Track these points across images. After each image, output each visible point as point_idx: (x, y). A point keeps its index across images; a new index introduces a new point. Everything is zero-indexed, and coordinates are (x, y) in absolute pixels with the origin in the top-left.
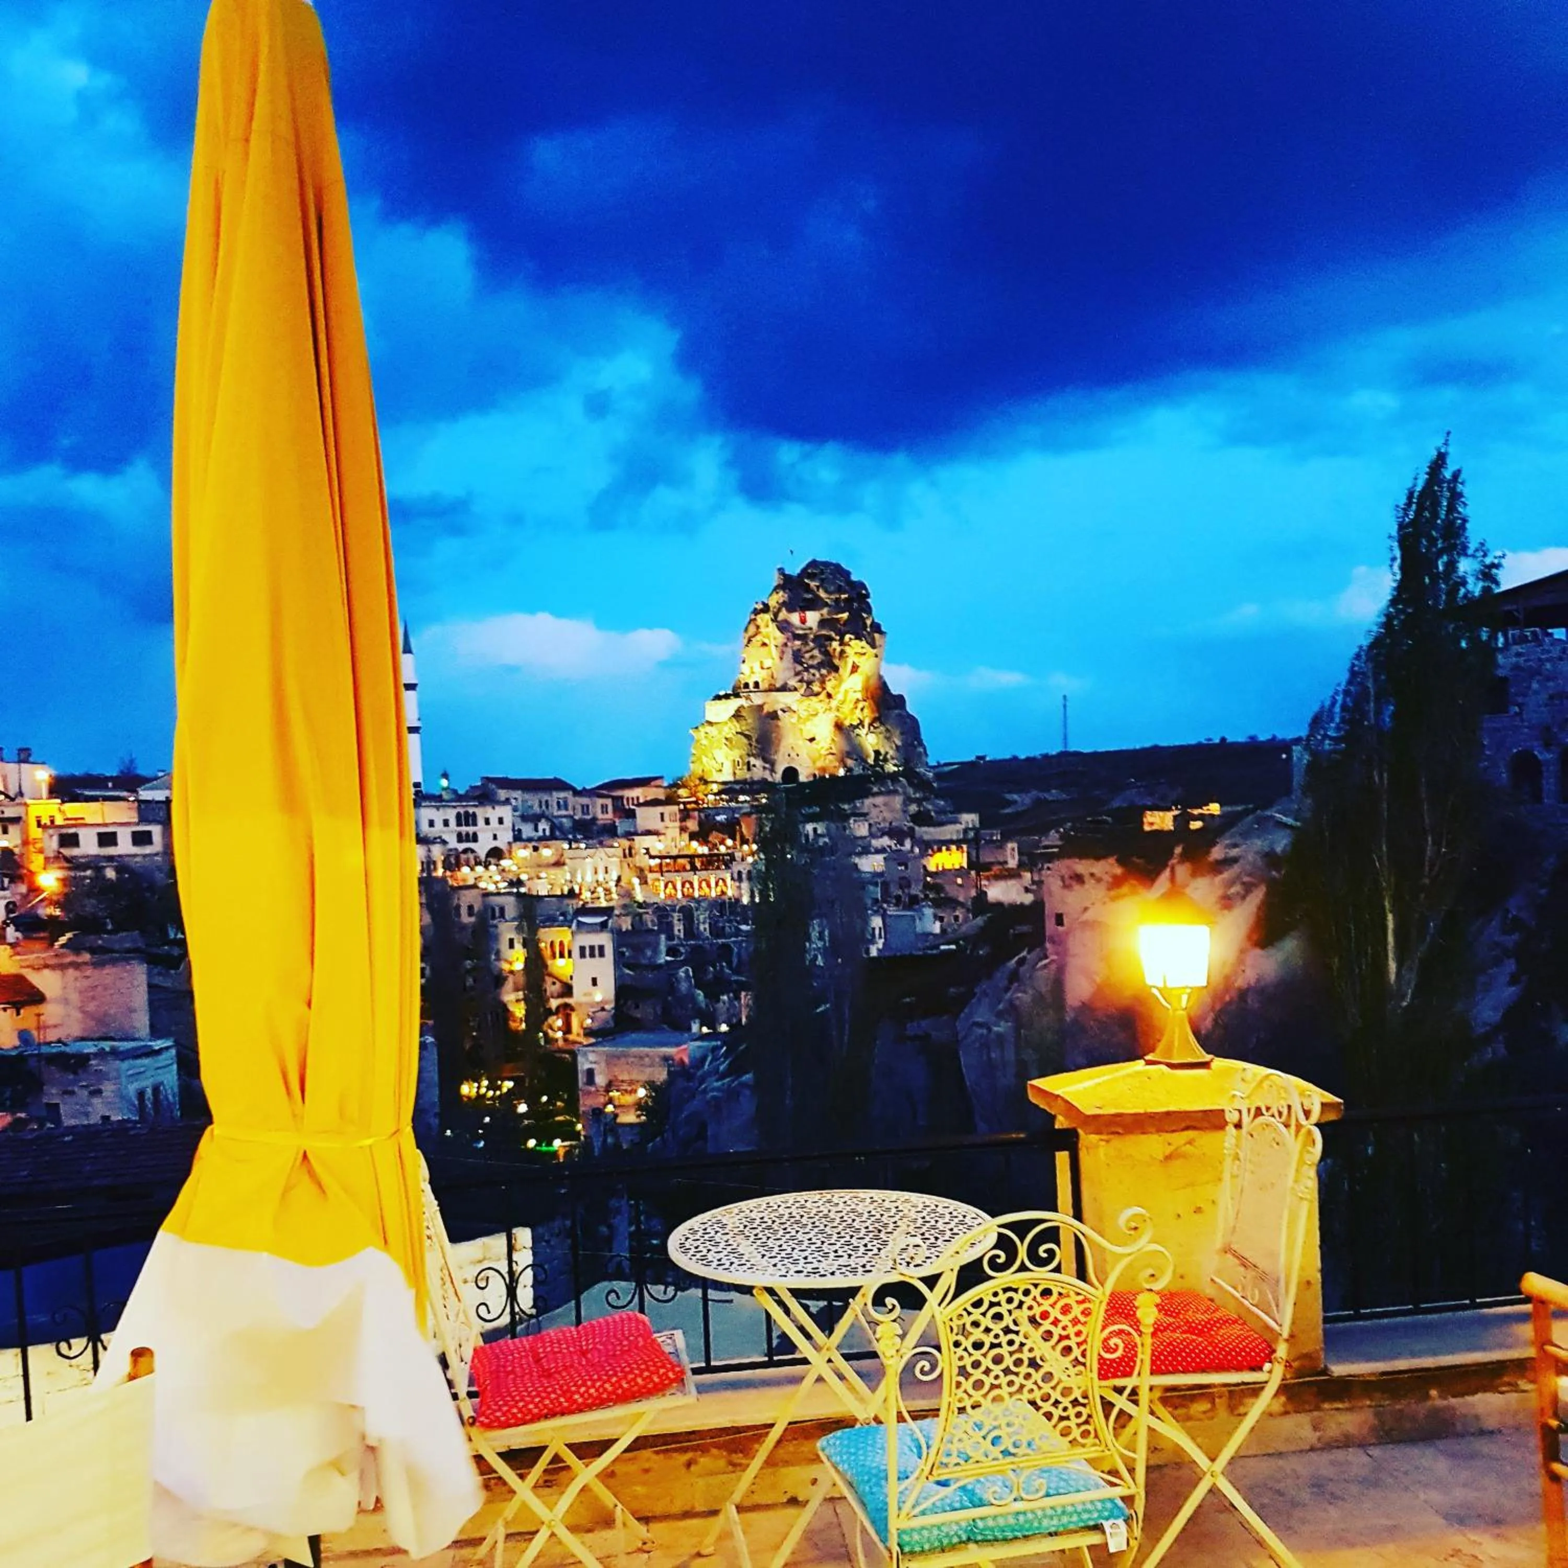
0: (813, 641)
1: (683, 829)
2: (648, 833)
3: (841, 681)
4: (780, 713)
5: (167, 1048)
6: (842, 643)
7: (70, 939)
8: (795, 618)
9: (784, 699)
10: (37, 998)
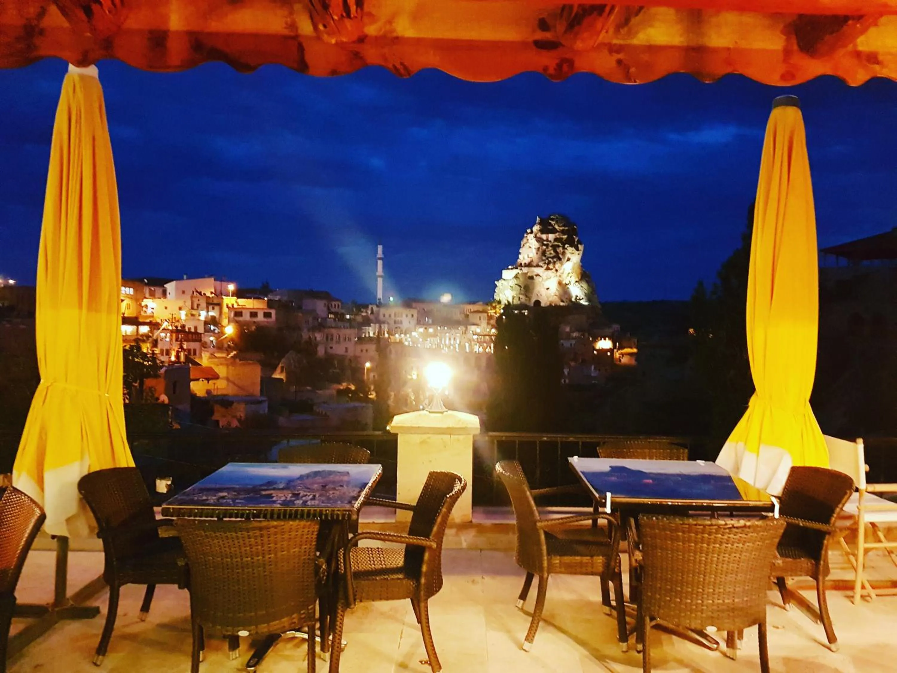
0: (552, 246)
1: (488, 324)
2: (474, 324)
3: (562, 264)
4: (534, 276)
5: (265, 401)
6: (564, 248)
7: (235, 354)
8: (544, 237)
9: (537, 270)
10: (216, 377)
